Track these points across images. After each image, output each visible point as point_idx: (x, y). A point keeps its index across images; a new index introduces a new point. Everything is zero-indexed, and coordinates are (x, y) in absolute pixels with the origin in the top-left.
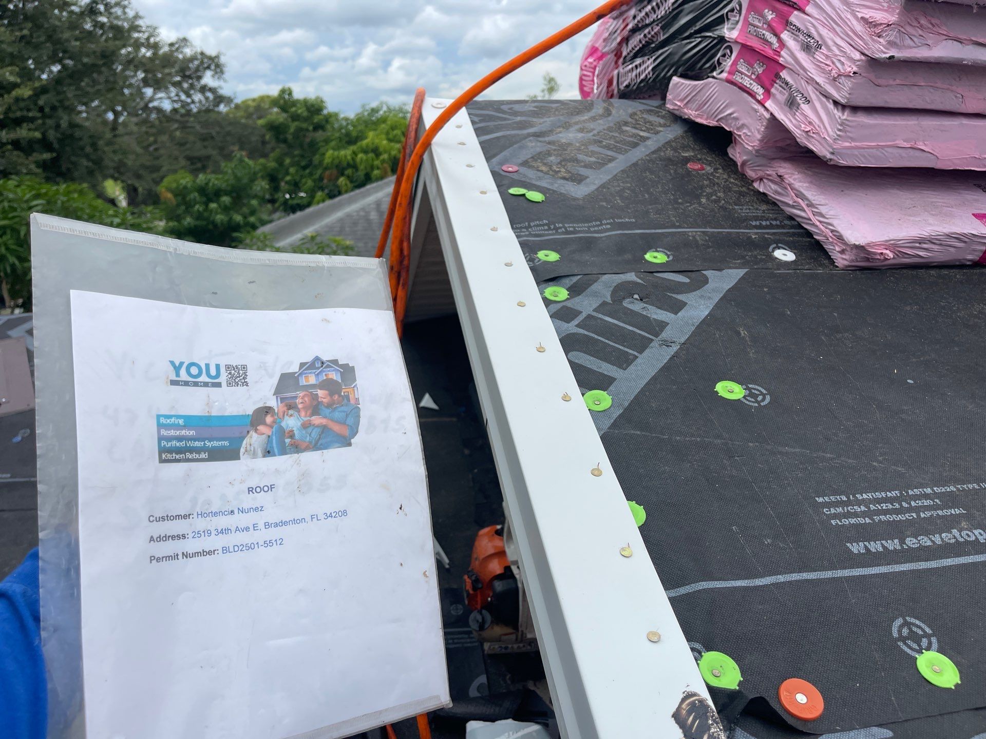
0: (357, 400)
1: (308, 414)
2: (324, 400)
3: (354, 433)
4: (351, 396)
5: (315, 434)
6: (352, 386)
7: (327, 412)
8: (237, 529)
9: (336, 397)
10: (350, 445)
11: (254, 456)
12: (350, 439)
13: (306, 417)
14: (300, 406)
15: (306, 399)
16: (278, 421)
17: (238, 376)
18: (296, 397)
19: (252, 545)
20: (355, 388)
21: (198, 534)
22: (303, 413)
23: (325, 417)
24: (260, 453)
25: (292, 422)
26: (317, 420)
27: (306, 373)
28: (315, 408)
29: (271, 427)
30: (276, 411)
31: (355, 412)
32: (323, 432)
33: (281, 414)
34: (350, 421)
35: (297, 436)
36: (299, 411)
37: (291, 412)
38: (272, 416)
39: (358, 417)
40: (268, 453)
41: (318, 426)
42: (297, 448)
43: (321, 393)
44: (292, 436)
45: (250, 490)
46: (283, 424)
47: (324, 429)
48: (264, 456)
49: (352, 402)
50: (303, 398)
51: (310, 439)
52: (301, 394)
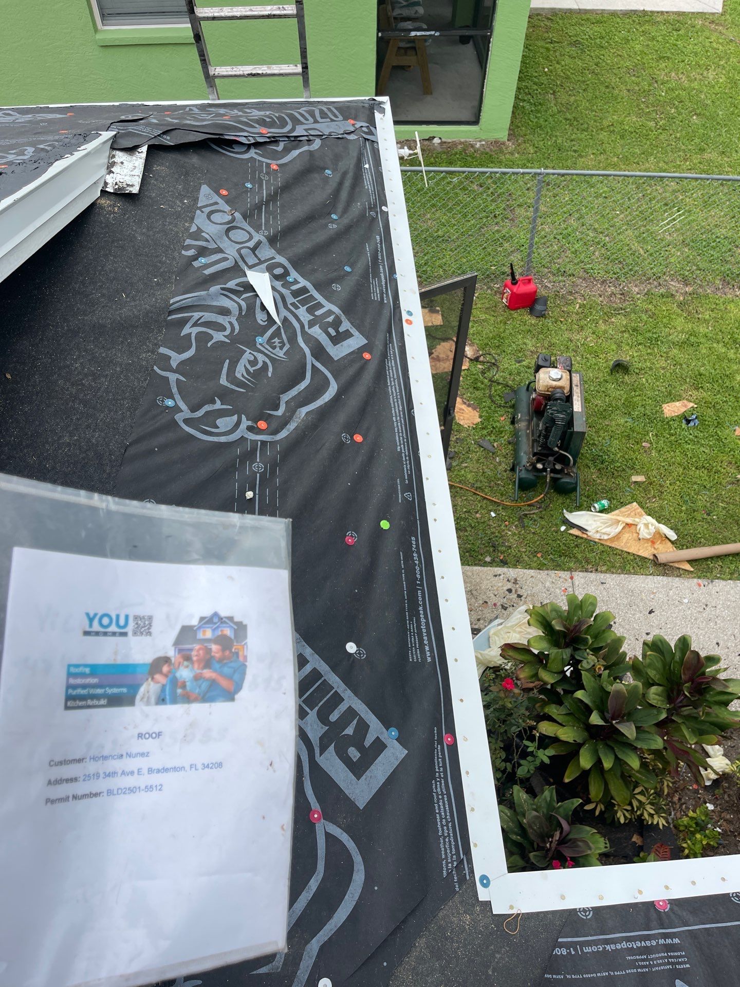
0: (245, 658)
1: (201, 666)
2: (217, 655)
3: (239, 688)
4: (241, 653)
5: (205, 686)
6: (243, 643)
7: (217, 666)
8: (123, 773)
9: (227, 653)
10: (233, 699)
11: (148, 703)
12: (234, 695)
13: (198, 669)
14: (195, 659)
15: (201, 652)
16: (173, 670)
17: (144, 626)
18: (191, 650)
19: (134, 789)
20: (245, 646)
21: (87, 777)
22: (196, 666)
23: (215, 671)
24: (153, 700)
25: (185, 673)
26: (207, 673)
27: (204, 627)
28: (208, 662)
29: (166, 676)
30: (173, 661)
31: (242, 669)
32: (211, 686)
33: (177, 665)
34: (236, 677)
35: (188, 688)
36: (192, 662)
37: (186, 663)
38: (169, 666)
39: (243, 674)
40: (161, 700)
41: (207, 680)
42: (188, 699)
43: (214, 647)
44: (184, 686)
45: (140, 736)
46: (178, 675)
47: (213, 683)
48: (157, 703)
49: (241, 659)
50: (198, 651)
51: (199, 691)
52: (197, 647)
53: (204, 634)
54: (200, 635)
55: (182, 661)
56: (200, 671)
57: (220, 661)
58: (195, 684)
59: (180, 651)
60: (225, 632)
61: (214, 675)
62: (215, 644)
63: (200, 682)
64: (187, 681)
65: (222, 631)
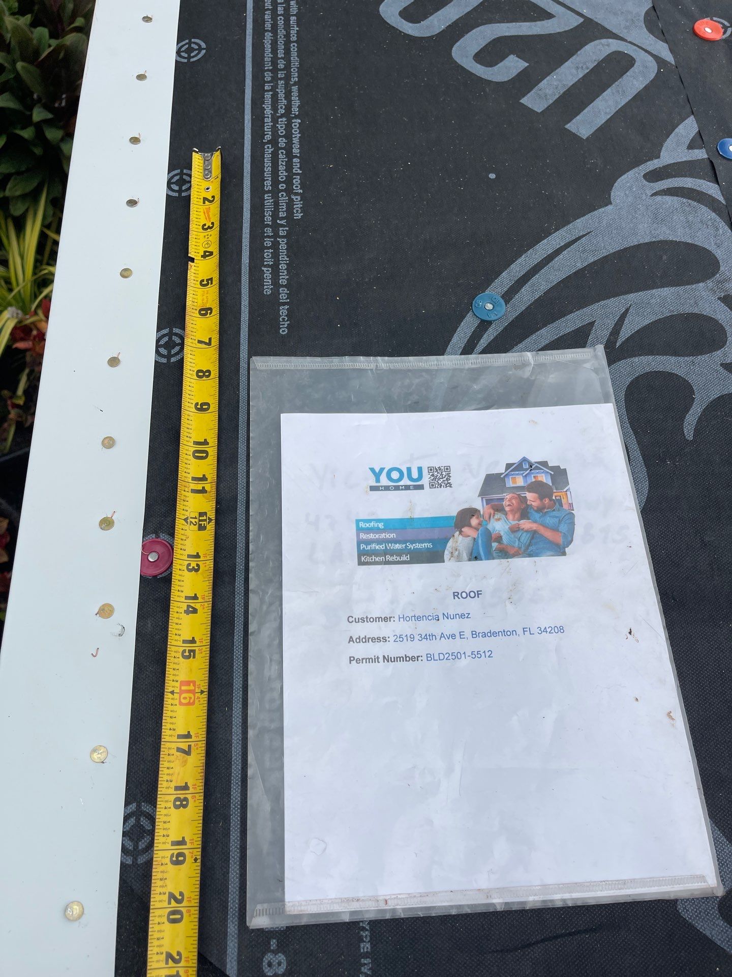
1: (516, 517)
2: (533, 504)
3: (569, 541)
4: (564, 501)
5: (525, 538)
7: (537, 516)
8: (442, 636)
9: (547, 501)
10: (564, 554)
11: (459, 559)
12: (564, 548)
13: (514, 520)
14: (507, 509)
15: (514, 501)
16: (484, 523)
17: (442, 477)
18: (502, 499)
19: (459, 655)
20: (568, 493)
21: (400, 638)
23: (535, 522)
24: (465, 556)
25: (499, 526)
26: (526, 524)
27: (514, 474)
28: (524, 512)
29: (477, 529)
30: (482, 513)
31: (570, 518)
32: (533, 538)
33: (487, 516)
34: (563, 528)
35: (505, 540)
36: (506, 514)
37: (498, 516)
38: (478, 518)
39: (573, 524)
40: (474, 557)
41: (527, 531)
42: (504, 553)
43: (530, 496)
44: (499, 539)
45: (456, 595)
46: (490, 527)
47: (534, 534)
48: (470, 560)
49: (565, 507)
50: (510, 500)
51: (519, 544)
52: (507, 496)
53: (514, 482)
54: (510, 483)
55: (492, 512)
56: (517, 522)
57: (539, 510)
58: (512, 536)
59: (488, 502)
60: (540, 479)
61: (534, 526)
62: (530, 492)
63: (519, 534)
64: (502, 533)
65: (535, 477)
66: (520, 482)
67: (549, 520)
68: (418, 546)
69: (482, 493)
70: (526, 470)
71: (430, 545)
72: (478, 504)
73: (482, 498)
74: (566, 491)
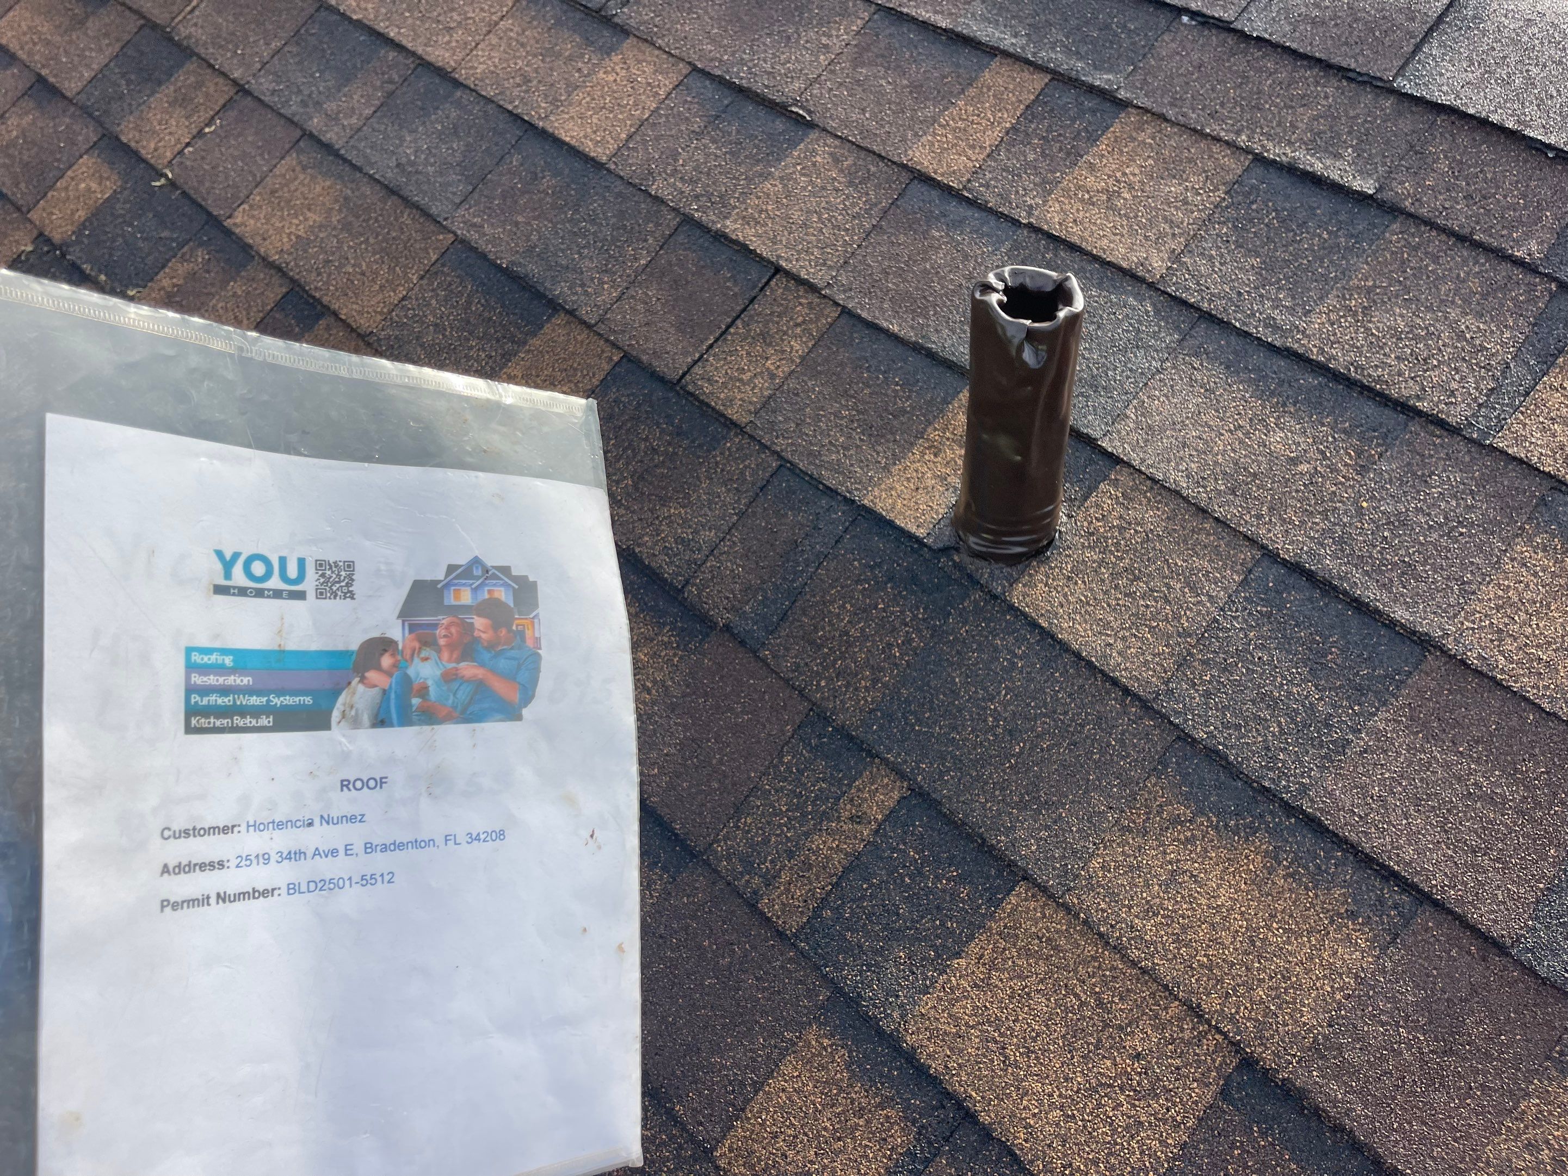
0: (537, 640)
1: (455, 656)
2: (483, 636)
3: (528, 696)
4: (528, 633)
5: (464, 693)
6: (531, 616)
7: (486, 656)
8: (317, 853)
9: (503, 632)
10: (519, 718)
11: (356, 723)
12: (520, 708)
13: (450, 661)
14: (442, 642)
15: (453, 630)
16: (403, 664)
17: (338, 580)
18: (435, 626)
19: (341, 881)
20: (536, 621)
21: (246, 860)
22: (446, 655)
23: (482, 665)
24: (366, 719)
25: (426, 670)
26: (468, 669)
27: (456, 585)
28: (467, 649)
29: (389, 674)
30: (400, 647)
31: (533, 663)
32: (475, 692)
33: (408, 653)
34: (523, 676)
35: (433, 693)
36: (439, 651)
37: (425, 652)
38: (393, 655)
39: (536, 670)
40: (380, 721)
41: (468, 681)
42: (430, 716)
43: (479, 622)
44: (423, 691)
45: (345, 784)
46: (411, 672)
47: (480, 686)
48: (373, 726)
49: (530, 643)
50: (447, 628)
51: (453, 702)
52: (445, 620)
53: (457, 597)
54: (450, 600)
55: (417, 645)
56: (454, 665)
57: (490, 647)
58: (445, 688)
59: (413, 628)
60: (496, 595)
61: (480, 673)
62: (479, 615)
63: (455, 686)
64: (430, 683)
66: (466, 598)
67: (502, 664)
68: (288, 700)
69: (405, 613)
70: (478, 578)
71: (308, 700)
72: (396, 632)
73: (403, 622)
74: (533, 618)
